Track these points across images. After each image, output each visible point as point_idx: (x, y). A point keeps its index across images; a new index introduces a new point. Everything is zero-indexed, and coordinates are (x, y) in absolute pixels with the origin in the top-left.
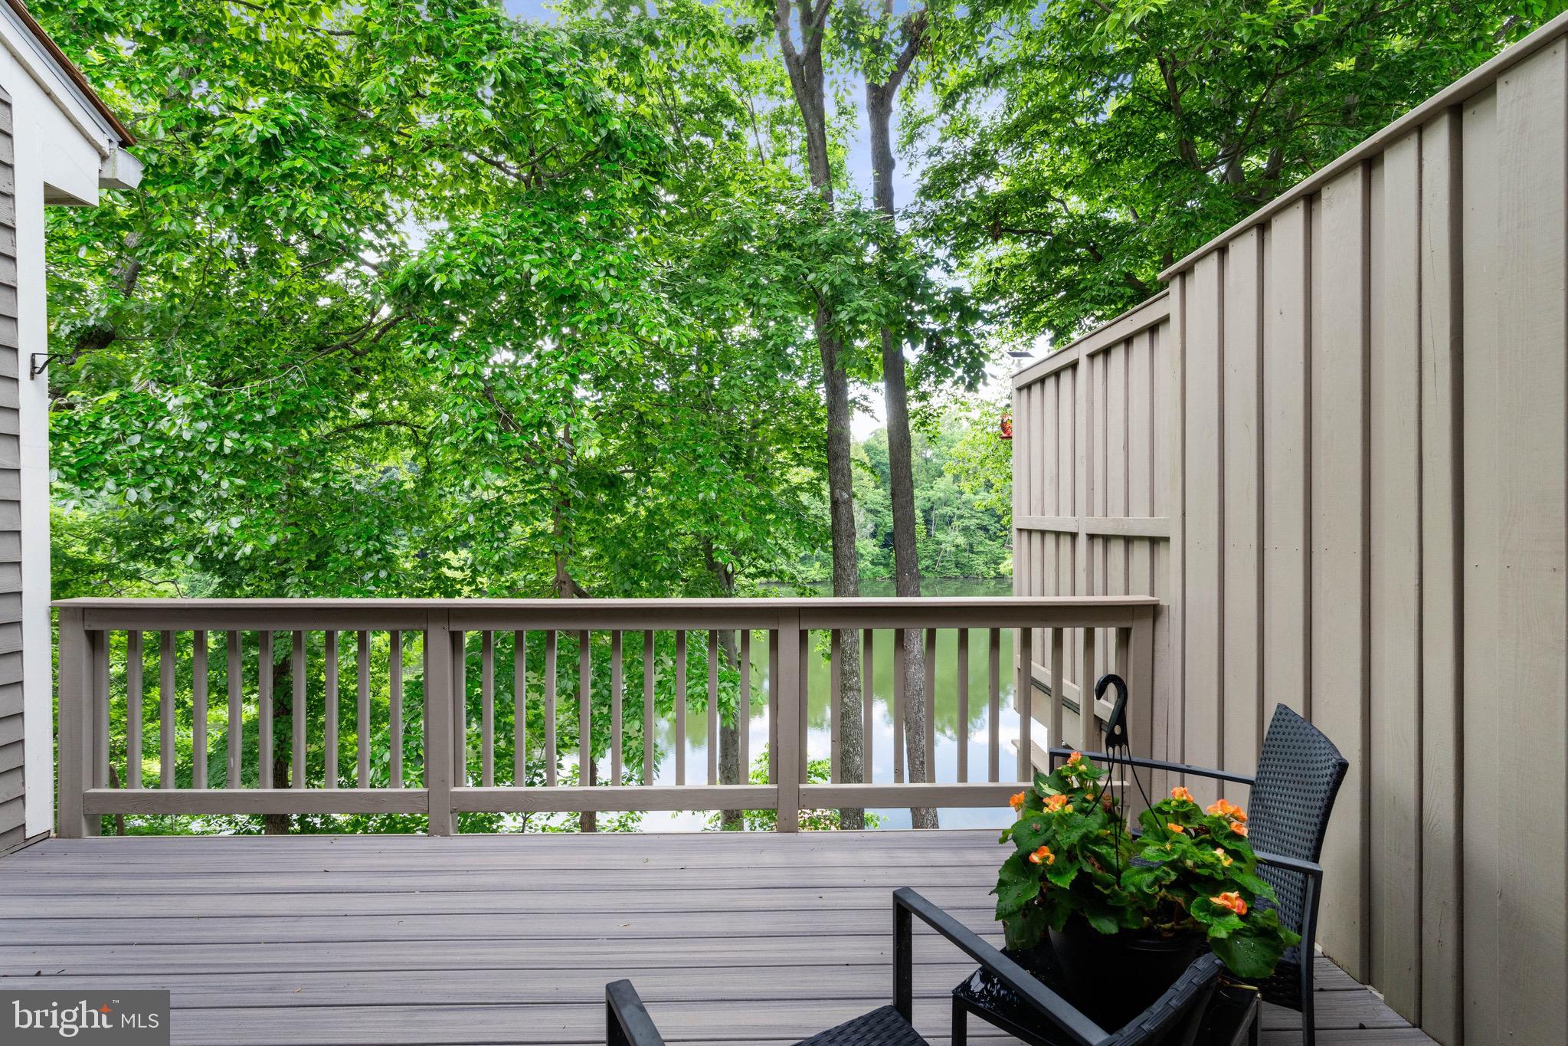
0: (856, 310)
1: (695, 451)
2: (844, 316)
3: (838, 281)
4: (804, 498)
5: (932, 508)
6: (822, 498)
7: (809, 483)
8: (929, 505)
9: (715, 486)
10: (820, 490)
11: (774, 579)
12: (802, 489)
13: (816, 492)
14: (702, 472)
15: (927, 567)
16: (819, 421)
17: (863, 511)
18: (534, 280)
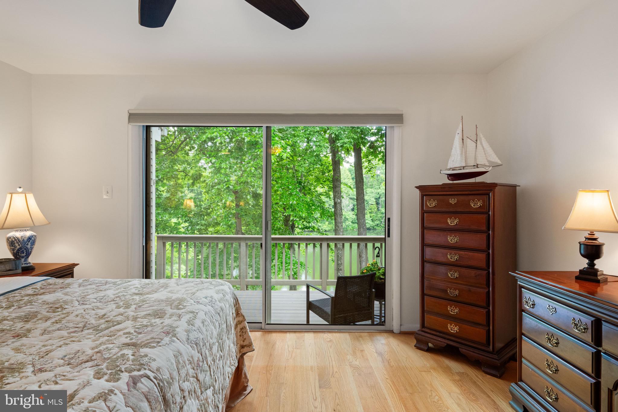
0: (343, 143)
1: (288, 187)
2: (339, 145)
3: (337, 133)
4: (323, 198)
5: (379, 198)
6: (330, 198)
7: (325, 192)
8: (378, 196)
9: (295, 199)
10: (329, 195)
11: (311, 229)
12: (322, 195)
13: (328, 196)
14: (291, 194)
15: (377, 225)
16: (330, 171)
17: (348, 199)
18: (246, 141)
